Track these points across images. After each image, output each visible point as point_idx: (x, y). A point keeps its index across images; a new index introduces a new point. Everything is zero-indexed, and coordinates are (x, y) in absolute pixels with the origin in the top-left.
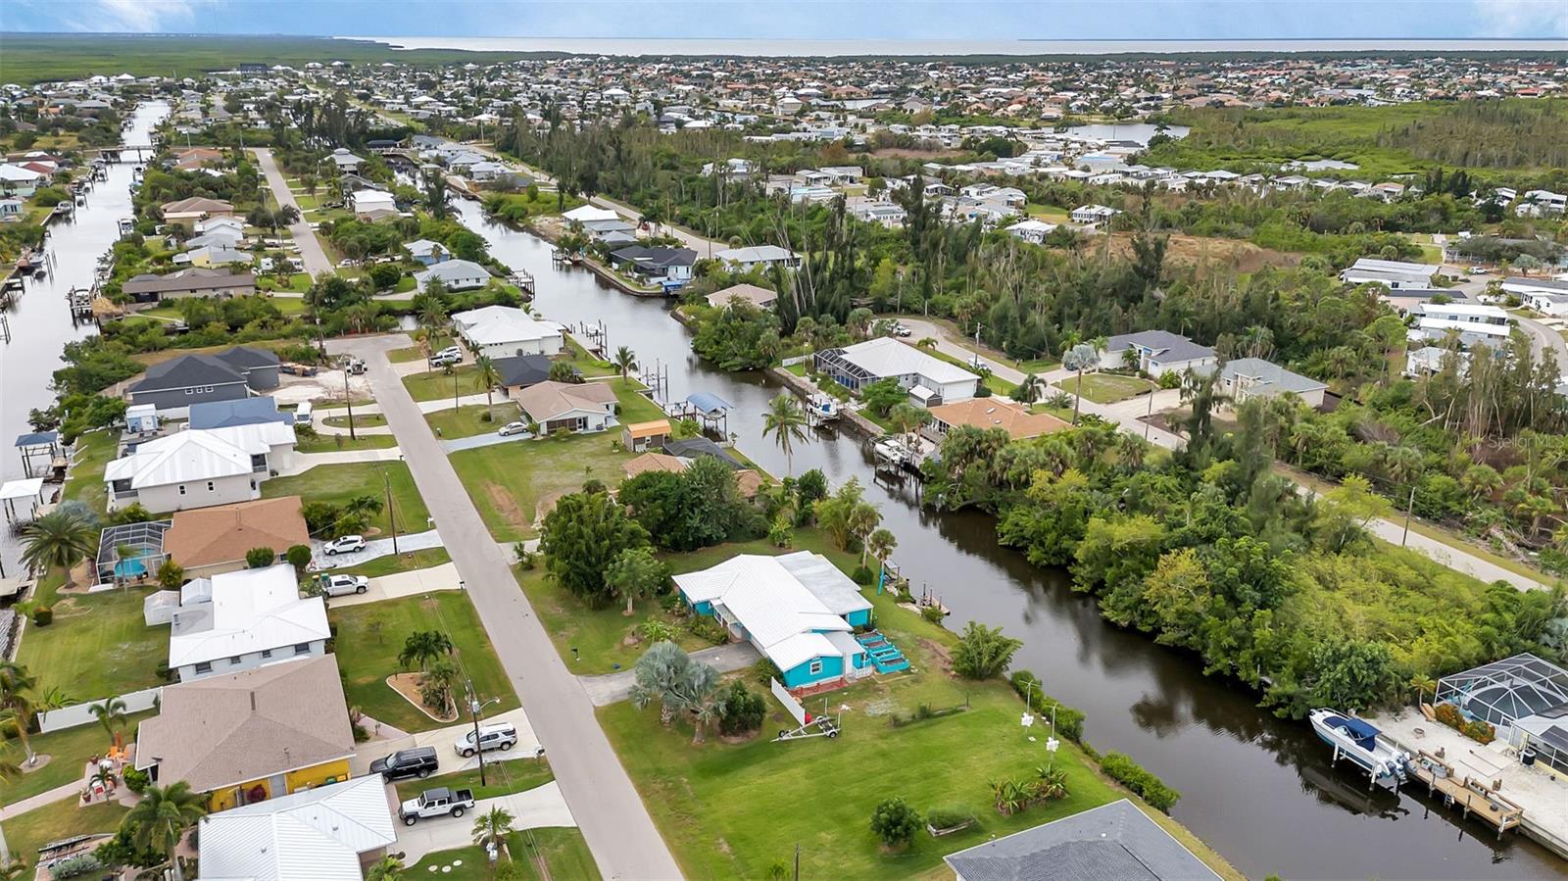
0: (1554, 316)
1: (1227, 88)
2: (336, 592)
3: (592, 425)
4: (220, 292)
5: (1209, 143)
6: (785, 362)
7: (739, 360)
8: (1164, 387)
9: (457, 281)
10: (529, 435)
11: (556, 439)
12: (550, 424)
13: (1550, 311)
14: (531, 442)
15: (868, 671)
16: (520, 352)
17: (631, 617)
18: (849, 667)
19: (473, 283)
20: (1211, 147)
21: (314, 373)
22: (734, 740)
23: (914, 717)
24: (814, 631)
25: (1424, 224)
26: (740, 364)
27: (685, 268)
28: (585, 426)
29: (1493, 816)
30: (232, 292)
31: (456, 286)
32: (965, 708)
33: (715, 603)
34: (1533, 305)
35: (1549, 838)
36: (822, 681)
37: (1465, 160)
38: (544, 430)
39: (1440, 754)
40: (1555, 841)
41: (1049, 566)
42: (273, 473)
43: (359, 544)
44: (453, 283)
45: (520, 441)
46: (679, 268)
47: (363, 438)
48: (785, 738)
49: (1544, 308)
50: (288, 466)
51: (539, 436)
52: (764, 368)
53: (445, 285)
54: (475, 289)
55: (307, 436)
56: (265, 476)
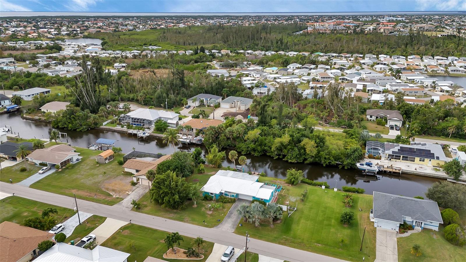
0: (258, 78)
1: (91, 27)
3: (74, 160)
5: (117, 43)
6: (104, 124)
8: (216, 108)
10: (54, 171)
11: (67, 168)
12: (61, 164)
13: (257, 76)
17: (198, 207)
20: (118, 44)
24: (260, 188)
25: (202, 60)
26: (86, 128)
27: (8, 101)
29: (397, 171)
32: (306, 191)
33: (223, 192)
34: (252, 76)
35: (406, 171)
37: (185, 44)
39: (378, 164)
40: (408, 172)
41: (261, 155)
43: (63, 227)
45: (53, 173)
46: (5, 101)
49: (255, 76)
51: (60, 169)
52: (95, 128)
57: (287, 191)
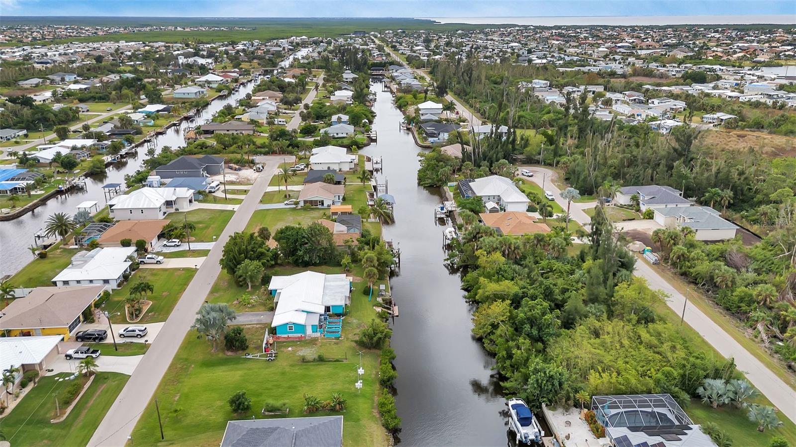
2: (147, 262)
3: (325, 204)
4: (238, 132)
6: (449, 184)
7: (430, 181)
8: (644, 218)
9: (337, 134)
10: (294, 206)
11: (306, 209)
14: (294, 209)
15: (318, 334)
16: (329, 168)
17: (247, 292)
18: (309, 331)
19: (345, 135)
21: (240, 170)
22: (229, 353)
23: (314, 359)
24: (303, 311)
26: (429, 183)
28: (323, 204)
30: (243, 132)
31: (336, 136)
32: (345, 360)
33: (277, 291)
36: (290, 335)
38: (302, 204)
39: (567, 437)
42: (177, 210)
43: (177, 243)
44: (335, 135)
45: (290, 208)
46: (445, 133)
47: (231, 200)
48: (248, 357)
50: (186, 207)
51: (299, 207)
52: (440, 186)
53: (332, 135)
54: (344, 138)
55: (203, 195)
56: (172, 210)
57: (333, 343)
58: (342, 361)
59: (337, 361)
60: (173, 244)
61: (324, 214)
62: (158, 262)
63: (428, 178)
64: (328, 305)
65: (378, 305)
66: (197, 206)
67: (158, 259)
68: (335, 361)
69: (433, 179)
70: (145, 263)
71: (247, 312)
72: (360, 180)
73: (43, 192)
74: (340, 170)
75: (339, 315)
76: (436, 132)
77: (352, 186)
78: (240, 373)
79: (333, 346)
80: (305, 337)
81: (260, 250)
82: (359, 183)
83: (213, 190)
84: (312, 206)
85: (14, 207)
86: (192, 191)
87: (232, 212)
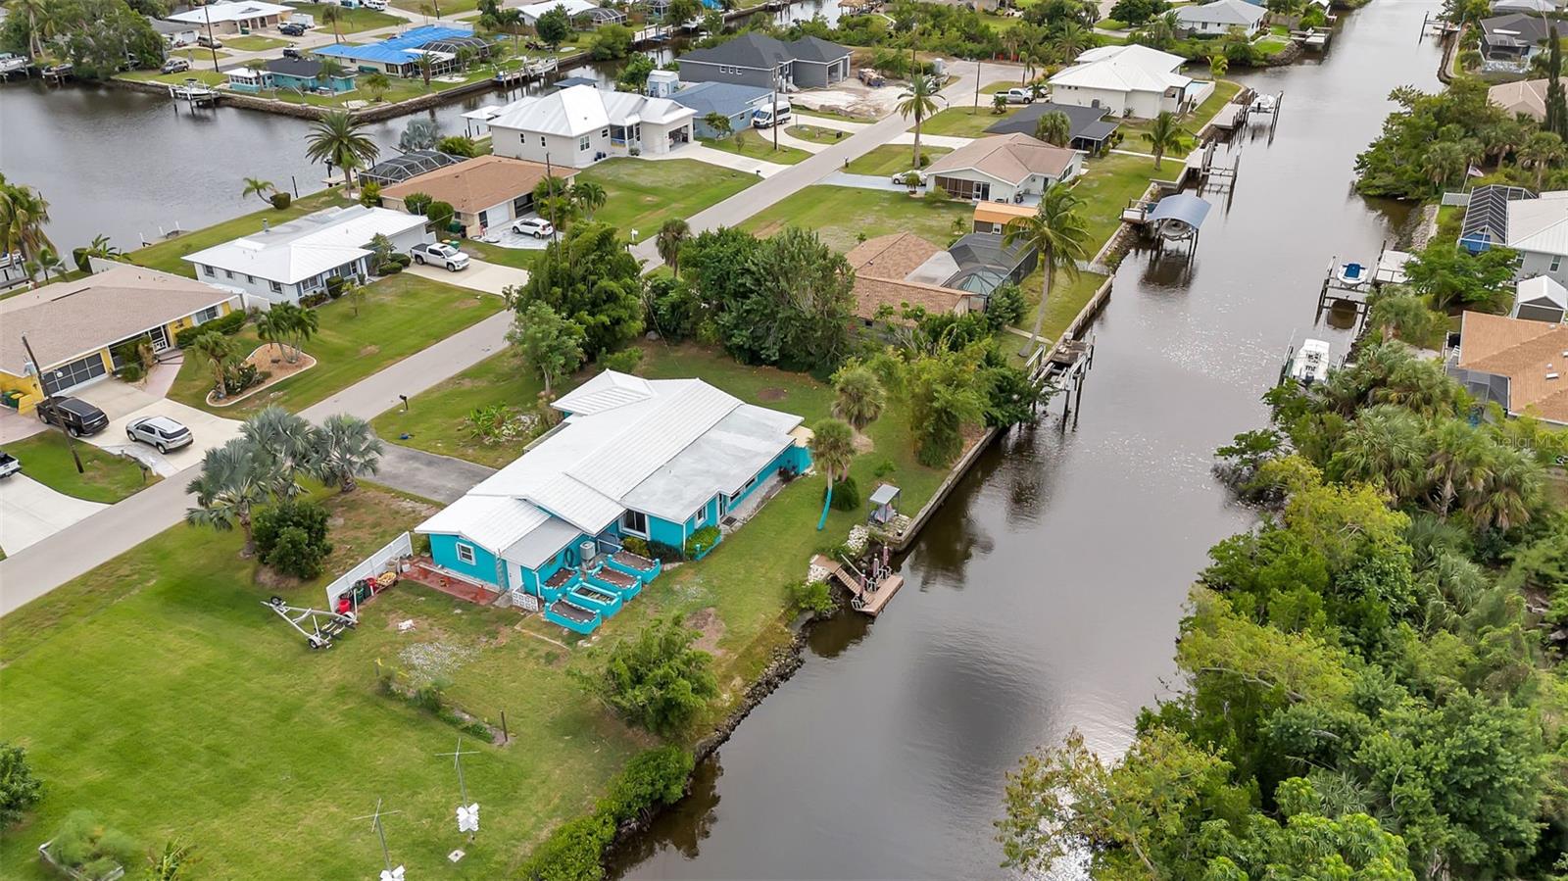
2: (429, 261)
3: (993, 198)
6: (1446, 199)
7: (1389, 179)
9: (1205, 25)
10: (905, 189)
12: (940, 181)
15: (531, 603)
16: (1096, 103)
18: (512, 583)
19: (1222, 31)
21: (877, 84)
22: (266, 577)
24: (537, 508)
28: (986, 196)
31: (1200, 31)
42: (634, 152)
43: (539, 229)
45: (895, 193)
47: (785, 150)
48: (278, 609)
50: (659, 149)
51: (920, 192)
52: (1419, 200)
53: (1186, 27)
54: (1215, 36)
55: (714, 128)
56: (623, 151)
57: (543, 650)
58: (490, 740)
59: (476, 732)
60: (531, 230)
61: (959, 223)
62: (450, 267)
63: (1389, 171)
64: (639, 507)
65: (836, 554)
66: (695, 151)
67: (451, 259)
68: (466, 730)
69: (1399, 176)
70: (424, 263)
71: (464, 456)
72: (1150, 146)
73: (463, 80)
74: (1128, 114)
75: (660, 551)
76: (1517, 43)
77: (1123, 161)
78: (205, 654)
79: (531, 665)
80: (497, 596)
81: (606, 283)
82: (1145, 154)
83: (762, 121)
84: (955, 195)
85: (378, 100)
86: (687, 111)
87: (756, 179)
